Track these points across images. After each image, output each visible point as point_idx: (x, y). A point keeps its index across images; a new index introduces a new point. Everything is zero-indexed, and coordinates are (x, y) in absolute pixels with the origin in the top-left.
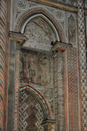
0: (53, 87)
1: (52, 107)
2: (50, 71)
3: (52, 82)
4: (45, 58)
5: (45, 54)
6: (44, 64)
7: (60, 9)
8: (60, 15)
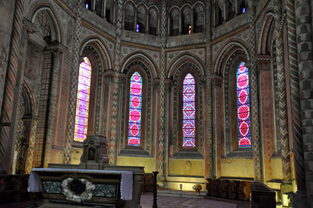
0: (40, 83)
1: (37, 103)
2: (40, 66)
3: (40, 77)
4: (37, 51)
5: (37, 48)
6: (36, 58)
7: (64, 10)
8: (63, 16)
